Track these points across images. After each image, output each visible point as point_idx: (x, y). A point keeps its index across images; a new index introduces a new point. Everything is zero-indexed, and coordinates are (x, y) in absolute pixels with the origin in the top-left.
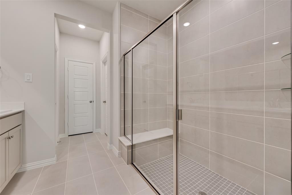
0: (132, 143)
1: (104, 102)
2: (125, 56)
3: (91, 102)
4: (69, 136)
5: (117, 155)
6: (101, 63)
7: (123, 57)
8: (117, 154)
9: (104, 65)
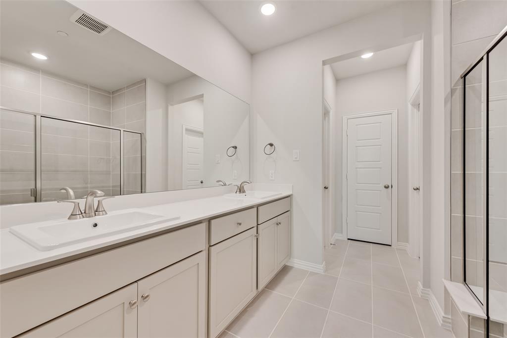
0: (488, 315)
1: (414, 189)
2: (467, 77)
3: (387, 187)
4: (349, 239)
5: (440, 322)
6: (410, 106)
7: (462, 81)
8: (440, 319)
9: (416, 110)
